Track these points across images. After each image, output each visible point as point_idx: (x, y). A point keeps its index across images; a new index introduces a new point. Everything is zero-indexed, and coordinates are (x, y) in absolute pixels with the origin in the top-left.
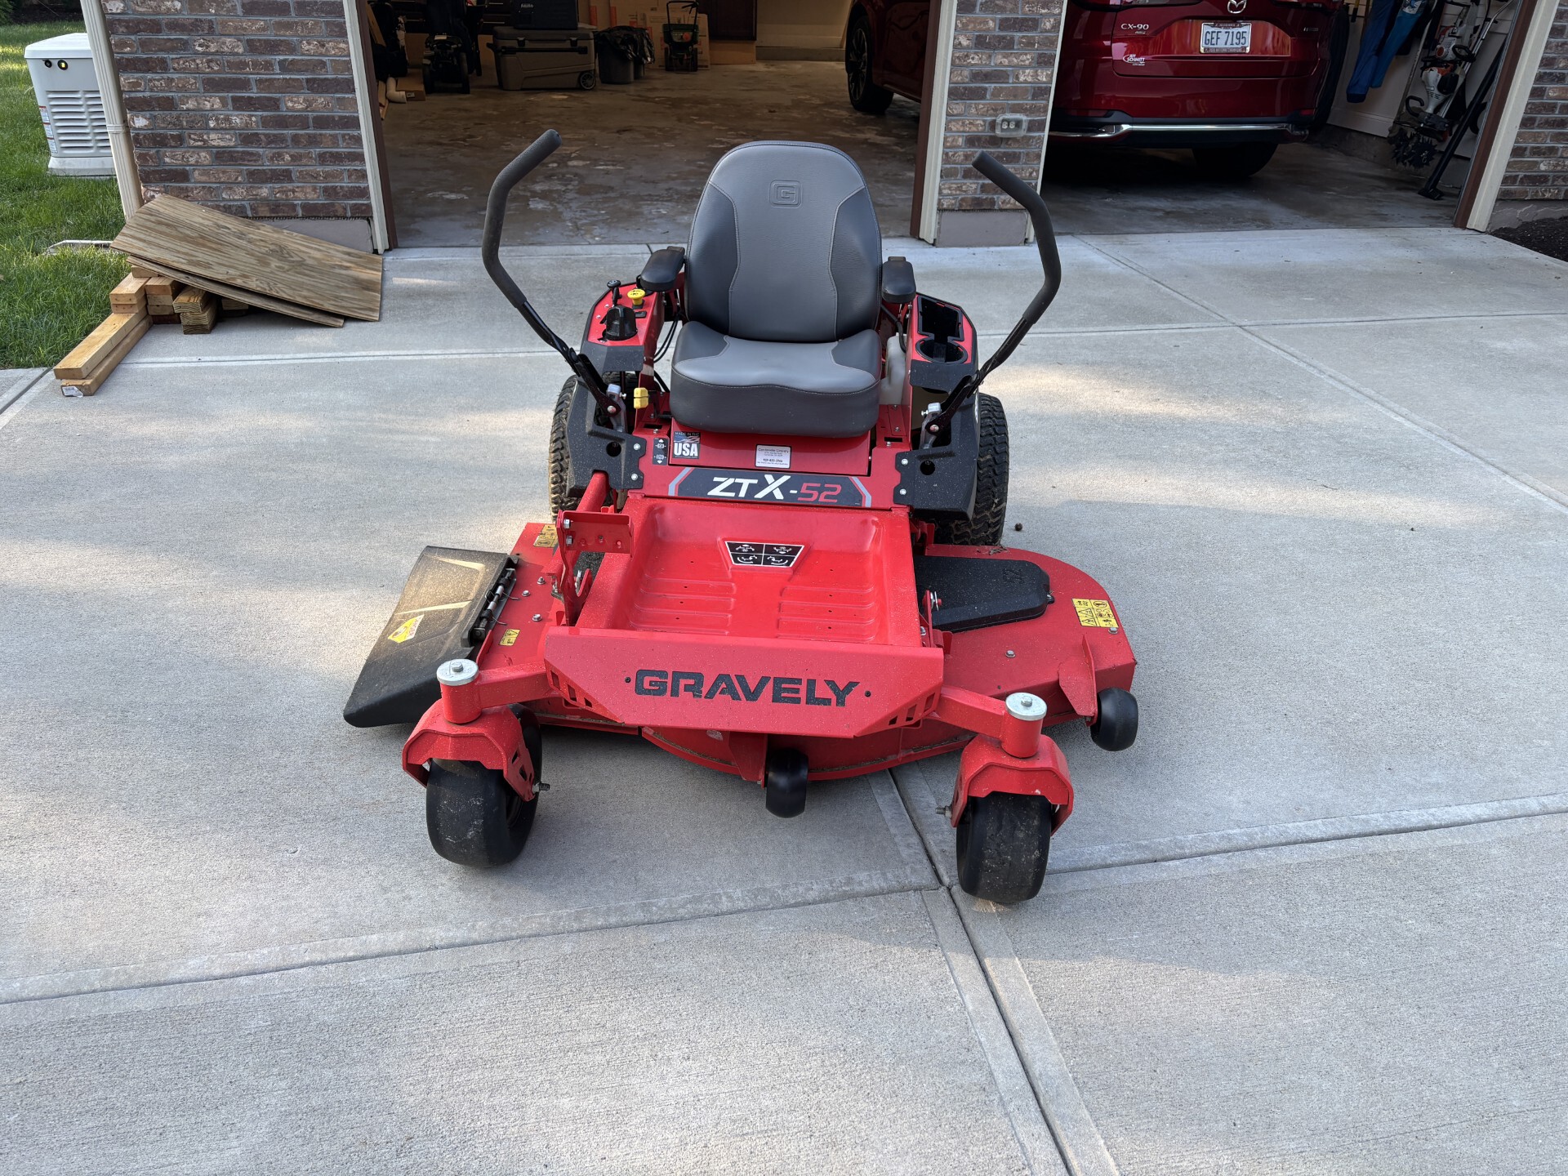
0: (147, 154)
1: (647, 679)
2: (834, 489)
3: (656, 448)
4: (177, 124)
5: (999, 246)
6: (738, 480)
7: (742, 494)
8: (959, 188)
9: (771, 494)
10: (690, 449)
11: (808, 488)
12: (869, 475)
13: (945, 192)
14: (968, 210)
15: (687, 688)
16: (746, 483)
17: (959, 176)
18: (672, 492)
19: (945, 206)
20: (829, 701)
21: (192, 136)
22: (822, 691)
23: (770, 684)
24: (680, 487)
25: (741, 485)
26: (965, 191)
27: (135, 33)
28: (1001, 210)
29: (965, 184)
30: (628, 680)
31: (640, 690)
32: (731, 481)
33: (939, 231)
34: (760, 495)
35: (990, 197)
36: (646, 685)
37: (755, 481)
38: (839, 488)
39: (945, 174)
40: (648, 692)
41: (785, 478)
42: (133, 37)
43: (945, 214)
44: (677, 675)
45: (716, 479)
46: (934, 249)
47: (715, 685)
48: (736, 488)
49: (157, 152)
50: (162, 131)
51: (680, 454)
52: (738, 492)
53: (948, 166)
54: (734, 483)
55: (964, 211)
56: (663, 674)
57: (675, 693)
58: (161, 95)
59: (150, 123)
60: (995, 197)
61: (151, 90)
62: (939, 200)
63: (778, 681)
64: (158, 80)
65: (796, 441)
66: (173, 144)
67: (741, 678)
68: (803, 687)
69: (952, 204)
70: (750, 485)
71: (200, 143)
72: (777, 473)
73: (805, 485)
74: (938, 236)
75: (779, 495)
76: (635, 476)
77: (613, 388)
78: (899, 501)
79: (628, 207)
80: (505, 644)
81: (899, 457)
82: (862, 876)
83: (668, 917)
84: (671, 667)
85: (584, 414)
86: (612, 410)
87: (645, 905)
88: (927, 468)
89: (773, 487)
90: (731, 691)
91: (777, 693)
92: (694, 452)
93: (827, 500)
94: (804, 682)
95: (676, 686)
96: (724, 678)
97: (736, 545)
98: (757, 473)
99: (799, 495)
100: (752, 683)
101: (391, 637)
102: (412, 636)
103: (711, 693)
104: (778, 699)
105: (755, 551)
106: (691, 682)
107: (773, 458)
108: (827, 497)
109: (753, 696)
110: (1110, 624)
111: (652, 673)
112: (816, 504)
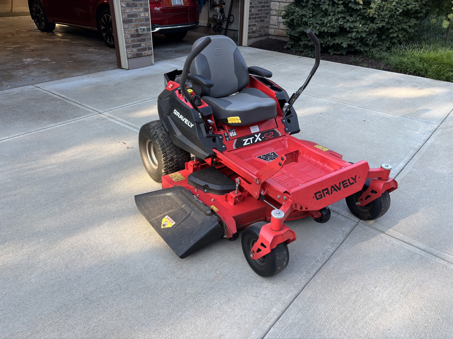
1: (317, 195)
2: (272, 134)
3: (225, 136)
5: (146, 67)
6: (249, 139)
7: (252, 142)
8: (132, 51)
9: (258, 140)
10: (234, 133)
11: (266, 135)
12: (278, 127)
13: (128, 53)
14: (135, 57)
15: (326, 193)
16: (251, 139)
17: (131, 47)
18: (234, 148)
19: (129, 57)
20: (353, 183)
22: (352, 181)
23: (341, 183)
24: (236, 145)
25: (250, 140)
26: (133, 52)
28: (144, 56)
29: (133, 49)
30: (314, 197)
31: (317, 199)
32: (247, 140)
33: (129, 65)
34: (256, 141)
35: (141, 52)
36: (318, 197)
37: (253, 138)
39: (127, 47)
40: (319, 199)
41: (260, 134)
43: (129, 59)
44: (323, 191)
45: (244, 140)
46: (129, 71)
47: (331, 190)
48: (249, 141)
51: (232, 136)
52: (250, 142)
53: (127, 45)
54: (248, 140)
55: (134, 58)
56: (320, 192)
57: (325, 196)
60: (142, 52)
62: (127, 55)
63: (343, 182)
65: (259, 123)
67: (335, 185)
68: (348, 181)
69: (131, 56)
72: (257, 134)
73: (265, 135)
74: (129, 67)
75: (260, 140)
76: (224, 146)
77: (210, 121)
78: (286, 132)
79: (5, 74)
80: (216, 211)
81: (282, 120)
82: (343, 229)
83: (325, 260)
84: (321, 189)
85: (202, 132)
86: (211, 128)
87: (317, 261)
88: (289, 121)
89: (258, 138)
90: (335, 190)
91: (344, 186)
92: (235, 134)
93: (271, 137)
94: (347, 180)
95: (324, 194)
96: (332, 187)
97: (260, 157)
98: (253, 135)
99: (265, 138)
100: (338, 185)
101: (162, 227)
102: (174, 223)
103: (332, 192)
104: (344, 187)
105: (266, 157)
106: (326, 191)
107: (255, 129)
108: (271, 136)
109: (340, 189)
110: (327, 150)
111: (317, 193)
112: (270, 139)
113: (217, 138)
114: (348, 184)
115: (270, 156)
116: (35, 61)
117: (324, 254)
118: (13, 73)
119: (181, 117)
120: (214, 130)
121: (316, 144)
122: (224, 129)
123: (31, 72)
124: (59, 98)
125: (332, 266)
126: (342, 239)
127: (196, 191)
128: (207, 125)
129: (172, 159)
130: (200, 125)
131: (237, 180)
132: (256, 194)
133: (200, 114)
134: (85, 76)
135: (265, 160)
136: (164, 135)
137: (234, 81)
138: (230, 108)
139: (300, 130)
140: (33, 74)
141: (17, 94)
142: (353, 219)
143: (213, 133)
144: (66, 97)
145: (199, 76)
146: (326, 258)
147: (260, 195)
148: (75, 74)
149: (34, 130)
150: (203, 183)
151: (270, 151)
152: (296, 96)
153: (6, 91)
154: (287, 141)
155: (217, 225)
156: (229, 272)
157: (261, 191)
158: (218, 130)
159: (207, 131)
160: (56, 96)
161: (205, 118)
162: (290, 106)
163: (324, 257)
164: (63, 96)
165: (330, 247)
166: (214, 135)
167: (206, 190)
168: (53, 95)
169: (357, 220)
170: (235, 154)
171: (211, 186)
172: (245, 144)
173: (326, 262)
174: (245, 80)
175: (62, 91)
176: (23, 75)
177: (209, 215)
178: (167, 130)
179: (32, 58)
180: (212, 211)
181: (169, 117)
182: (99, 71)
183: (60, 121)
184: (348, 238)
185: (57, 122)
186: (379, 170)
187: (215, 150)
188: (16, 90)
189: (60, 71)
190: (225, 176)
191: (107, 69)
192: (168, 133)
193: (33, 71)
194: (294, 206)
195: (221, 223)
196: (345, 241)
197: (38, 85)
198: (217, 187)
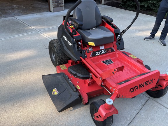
1: (131, 90)
3: (87, 51)
5: (60, 11)
8: (55, 4)
13: (53, 5)
15: (136, 89)
16: (100, 52)
18: (91, 57)
19: (54, 7)
22: (150, 82)
24: (92, 55)
28: (60, 7)
30: (129, 91)
31: (131, 92)
33: (53, 10)
34: (102, 53)
35: (58, 5)
36: (132, 91)
38: (111, 49)
39: (53, 2)
40: (132, 92)
41: (104, 50)
44: (135, 87)
45: (96, 53)
46: (53, 13)
47: (139, 87)
48: (99, 53)
51: (90, 50)
55: (56, 7)
56: (133, 88)
57: (135, 90)
63: (145, 82)
65: (104, 45)
67: (142, 84)
68: (148, 82)
72: (103, 50)
73: (107, 50)
75: (104, 53)
76: (86, 56)
77: (80, 43)
78: (118, 49)
79: (4, 11)
80: (79, 89)
81: (116, 43)
82: (142, 101)
83: (131, 120)
84: (133, 86)
85: (75, 48)
86: (80, 46)
87: (127, 120)
88: (119, 44)
89: (103, 52)
90: (141, 86)
91: (146, 84)
92: (92, 50)
95: (135, 89)
96: (140, 85)
97: (103, 62)
98: (101, 50)
99: (107, 52)
100: (143, 84)
101: (52, 94)
102: (58, 93)
103: (139, 88)
105: (107, 62)
106: (136, 87)
107: (102, 48)
108: (110, 51)
109: (143, 86)
110: (136, 58)
111: (132, 89)
112: (109, 53)
113: (82, 51)
114: (148, 83)
115: (108, 61)
116: (17, 6)
117: (131, 115)
118: (7, 11)
119: (66, 39)
120: (82, 47)
121: (131, 54)
122: (87, 47)
123: (14, 11)
124: (23, 23)
125: (135, 124)
126: (141, 107)
127: (71, 76)
128: (78, 45)
129: (62, 58)
130: (75, 44)
131: (91, 74)
132: (99, 84)
133: (74, 40)
134: (35, 14)
135: (106, 63)
136: (59, 46)
137: (94, 22)
138: (90, 37)
139: (124, 49)
140: (15, 12)
141: (6, 20)
142: (147, 96)
143: (81, 49)
144: (25, 23)
145: (77, 19)
146: (132, 118)
147: (101, 84)
148: (31, 13)
149: (9, 37)
150: (74, 73)
151: (109, 59)
152: (124, 32)
153: (3, 19)
154: (117, 54)
155: (78, 98)
156: (82, 122)
157: (102, 83)
158: (84, 47)
159: (78, 48)
160: (21, 22)
161: (77, 41)
162: (121, 37)
163: (131, 117)
164: (24, 22)
165: (134, 112)
166: (81, 50)
167: (75, 76)
168: (20, 21)
169: (149, 96)
170: (91, 60)
171: (78, 75)
172: (96, 55)
173: (132, 120)
174: (100, 22)
175: (24, 20)
176: (11, 12)
177: (75, 91)
178: (60, 45)
179: (16, 5)
180: (77, 89)
181: (61, 39)
182: (41, 12)
183: (20, 34)
184: (144, 107)
185: (19, 34)
186: (165, 76)
187: (81, 58)
188: (7, 19)
189: (26, 11)
190: (85, 69)
191: (45, 11)
192: (61, 46)
193: (15, 11)
194: (118, 95)
195: (80, 96)
196: (142, 109)
197: (15, 17)
198: (81, 76)
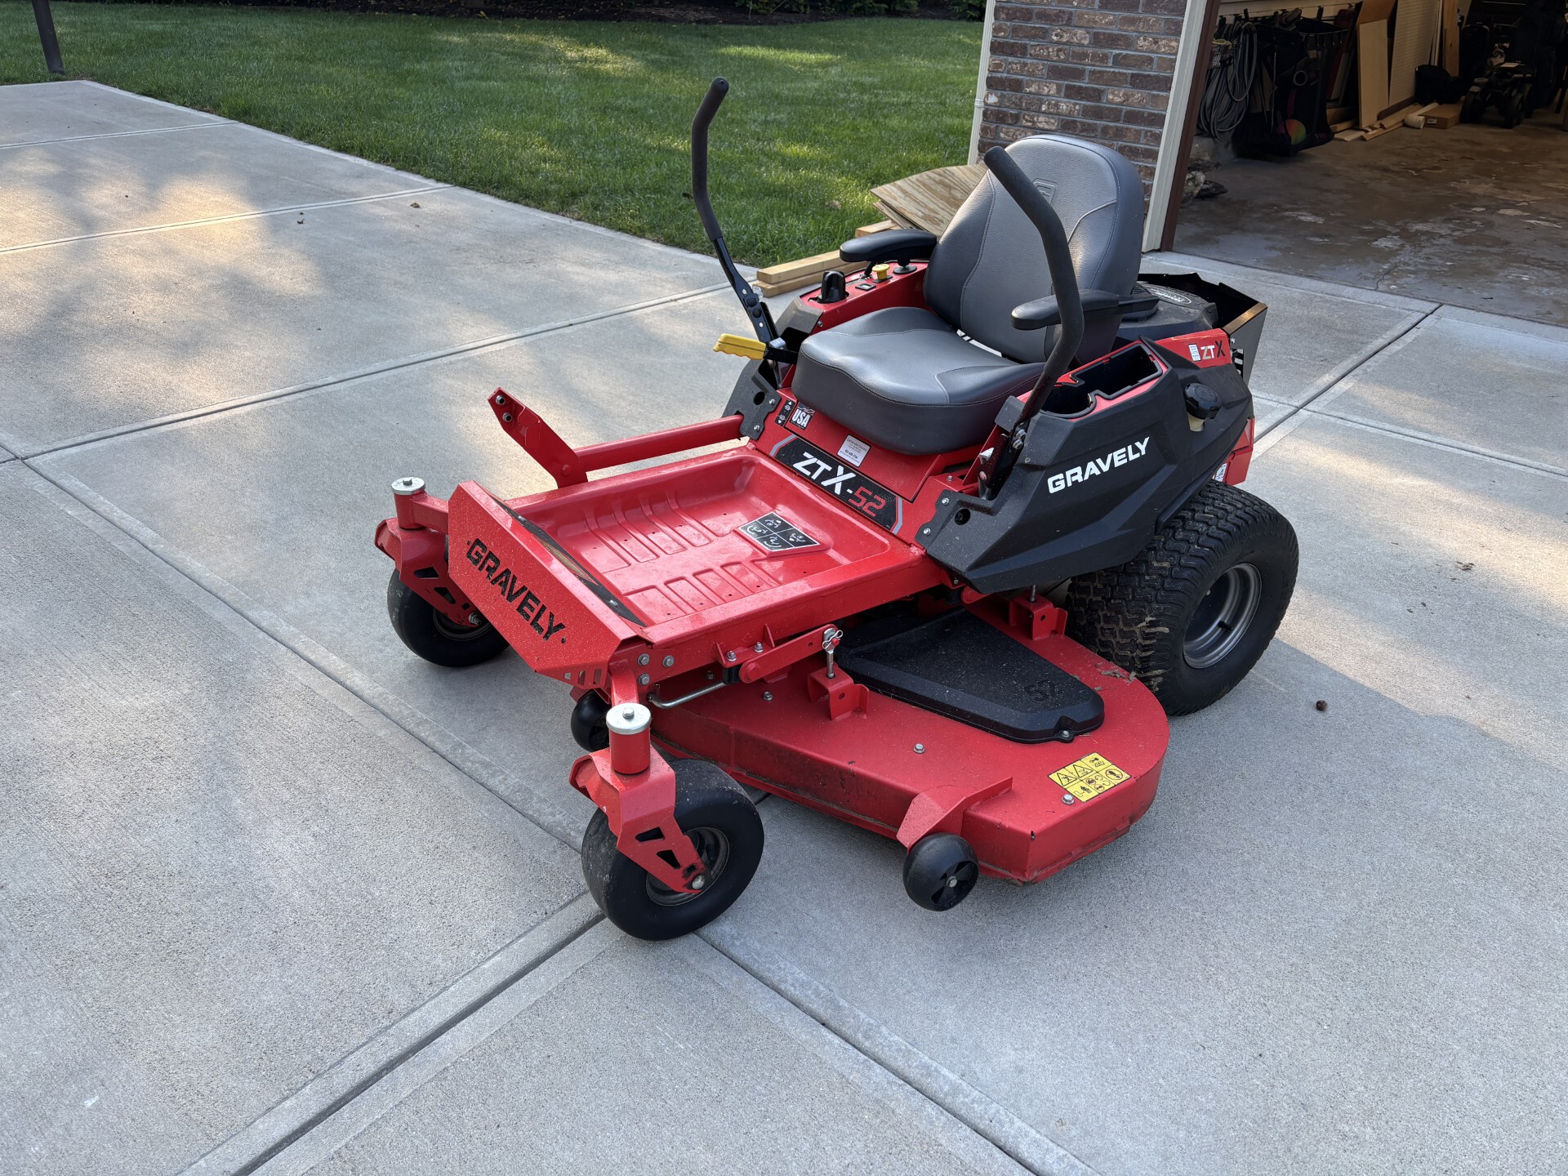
0: (989, 128)
1: (477, 548)
2: (878, 503)
4: (1018, 106)
6: (819, 462)
7: (814, 477)
10: (804, 418)
11: (862, 493)
12: (913, 501)
15: (488, 569)
18: (772, 454)
20: (542, 630)
21: (1026, 117)
22: (543, 621)
23: (524, 594)
24: (782, 450)
25: (819, 467)
27: (1011, 20)
30: (469, 543)
31: (469, 554)
32: (814, 460)
34: (825, 483)
36: (473, 553)
37: (829, 468)
38: (883, 502)
40: (471, 558)
41: (851, 475)
42: (1008, 23)
44: (490, 555)
45: (806, 454)
47: (500, 575)
48: (813, 468)
49: (997, 127)
50: (1004, 109)
51: (795, 420)
52: (813, 473)
54: (815, 464)
56: (484, 549)
57: (481, 568)
58: (1015, 77)
59: (999, 101)
61: (1008, 72)
63: (529, 594)
64: (1016, 64)
66: (1010, 122)
67: (514, 578)
70: (825, 470)
71: (1030, 124)
72: (848, 468)
73: (862, 488)
75: (838, 490)
76: (757, 427)
78: (920, 539)
88: (963, 516)
92: (804, 423)
93: (868, 512)
94: (540, 606)
95: (484, 563)
96: (507, 572)
99: (852, 496)
104: (520, 609)
106: (492, 564)
107: (854, 453)
108: (870, 508)
114: (533, 616)
172: (799, 466)
